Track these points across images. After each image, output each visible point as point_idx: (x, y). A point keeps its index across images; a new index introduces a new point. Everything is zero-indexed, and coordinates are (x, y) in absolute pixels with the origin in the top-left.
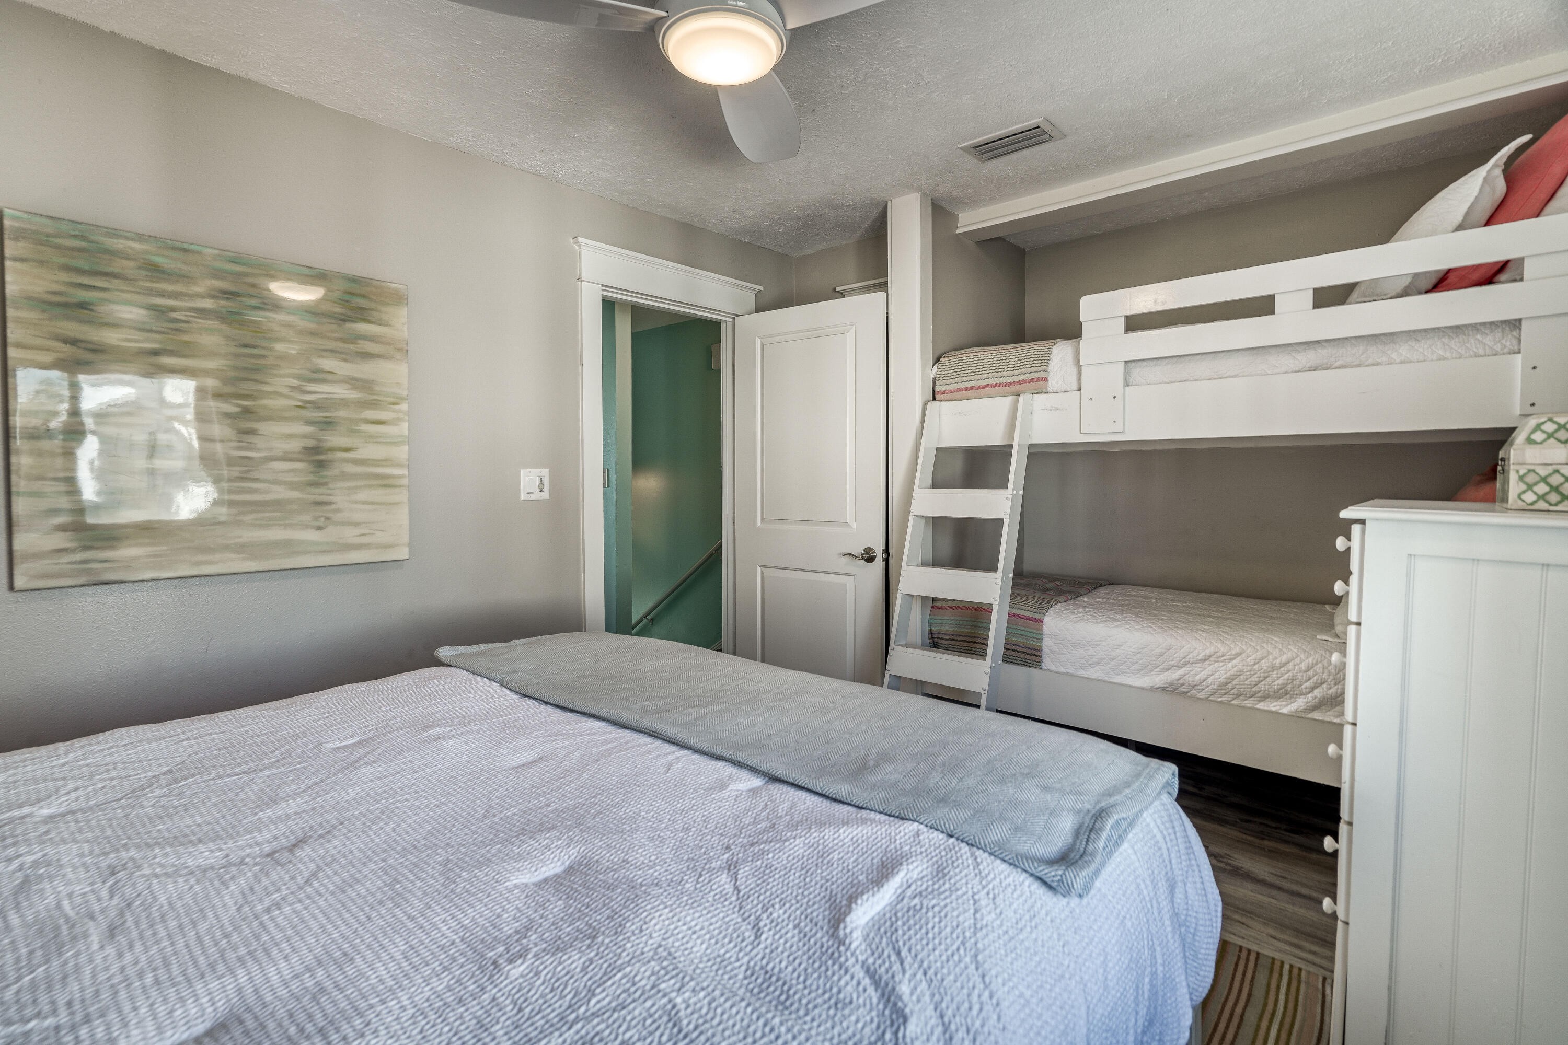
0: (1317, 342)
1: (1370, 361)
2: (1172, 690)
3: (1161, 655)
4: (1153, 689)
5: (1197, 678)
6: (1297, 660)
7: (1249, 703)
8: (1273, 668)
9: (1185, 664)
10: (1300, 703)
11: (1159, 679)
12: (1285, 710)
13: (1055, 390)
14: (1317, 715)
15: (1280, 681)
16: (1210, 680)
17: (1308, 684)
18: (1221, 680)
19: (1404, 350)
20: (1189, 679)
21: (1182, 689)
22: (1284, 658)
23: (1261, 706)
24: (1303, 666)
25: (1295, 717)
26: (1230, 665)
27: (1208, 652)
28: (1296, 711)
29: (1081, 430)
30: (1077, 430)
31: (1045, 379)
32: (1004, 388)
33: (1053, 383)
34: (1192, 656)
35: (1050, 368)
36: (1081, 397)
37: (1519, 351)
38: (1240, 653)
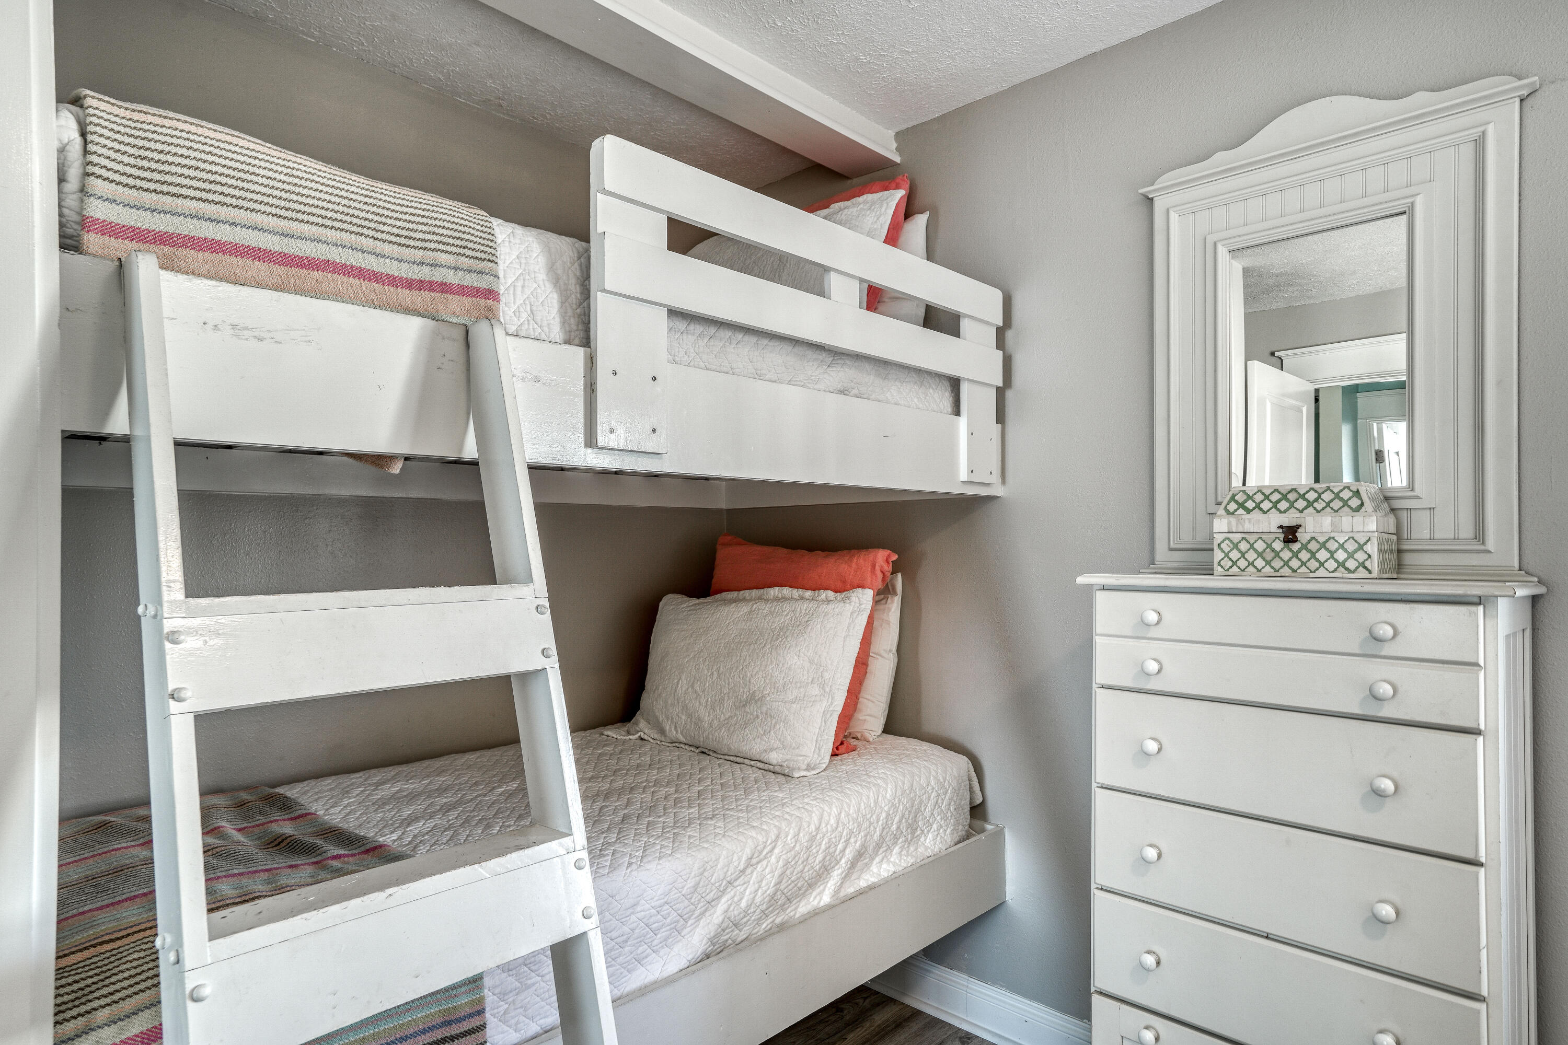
2: (716, 948)
3: (696, 886)
4: (693, 964)
5: (743, 904)
7: (792, 913)
9: (724, 892)
10: (836, 878)
11: (698, 939)
12: (826, 899)
14: (850, 889)
15: (819, 856)
16: (758, 899)
17: (840, 847)
18: (770, 891)
20: (734, 913)
21: (724, 940)
23: (803, 908)
26: (773, 859)
27: (748, 851)
28: (835, 893)
29: (591, 441)
30: (580, 436)
31: (493, 295)
32: (379, 287)
33: (507, 309)
34: (731, 870)
35: (501, 269)
36: (591, 362)
37: (957, 412)
38: (778, 837)
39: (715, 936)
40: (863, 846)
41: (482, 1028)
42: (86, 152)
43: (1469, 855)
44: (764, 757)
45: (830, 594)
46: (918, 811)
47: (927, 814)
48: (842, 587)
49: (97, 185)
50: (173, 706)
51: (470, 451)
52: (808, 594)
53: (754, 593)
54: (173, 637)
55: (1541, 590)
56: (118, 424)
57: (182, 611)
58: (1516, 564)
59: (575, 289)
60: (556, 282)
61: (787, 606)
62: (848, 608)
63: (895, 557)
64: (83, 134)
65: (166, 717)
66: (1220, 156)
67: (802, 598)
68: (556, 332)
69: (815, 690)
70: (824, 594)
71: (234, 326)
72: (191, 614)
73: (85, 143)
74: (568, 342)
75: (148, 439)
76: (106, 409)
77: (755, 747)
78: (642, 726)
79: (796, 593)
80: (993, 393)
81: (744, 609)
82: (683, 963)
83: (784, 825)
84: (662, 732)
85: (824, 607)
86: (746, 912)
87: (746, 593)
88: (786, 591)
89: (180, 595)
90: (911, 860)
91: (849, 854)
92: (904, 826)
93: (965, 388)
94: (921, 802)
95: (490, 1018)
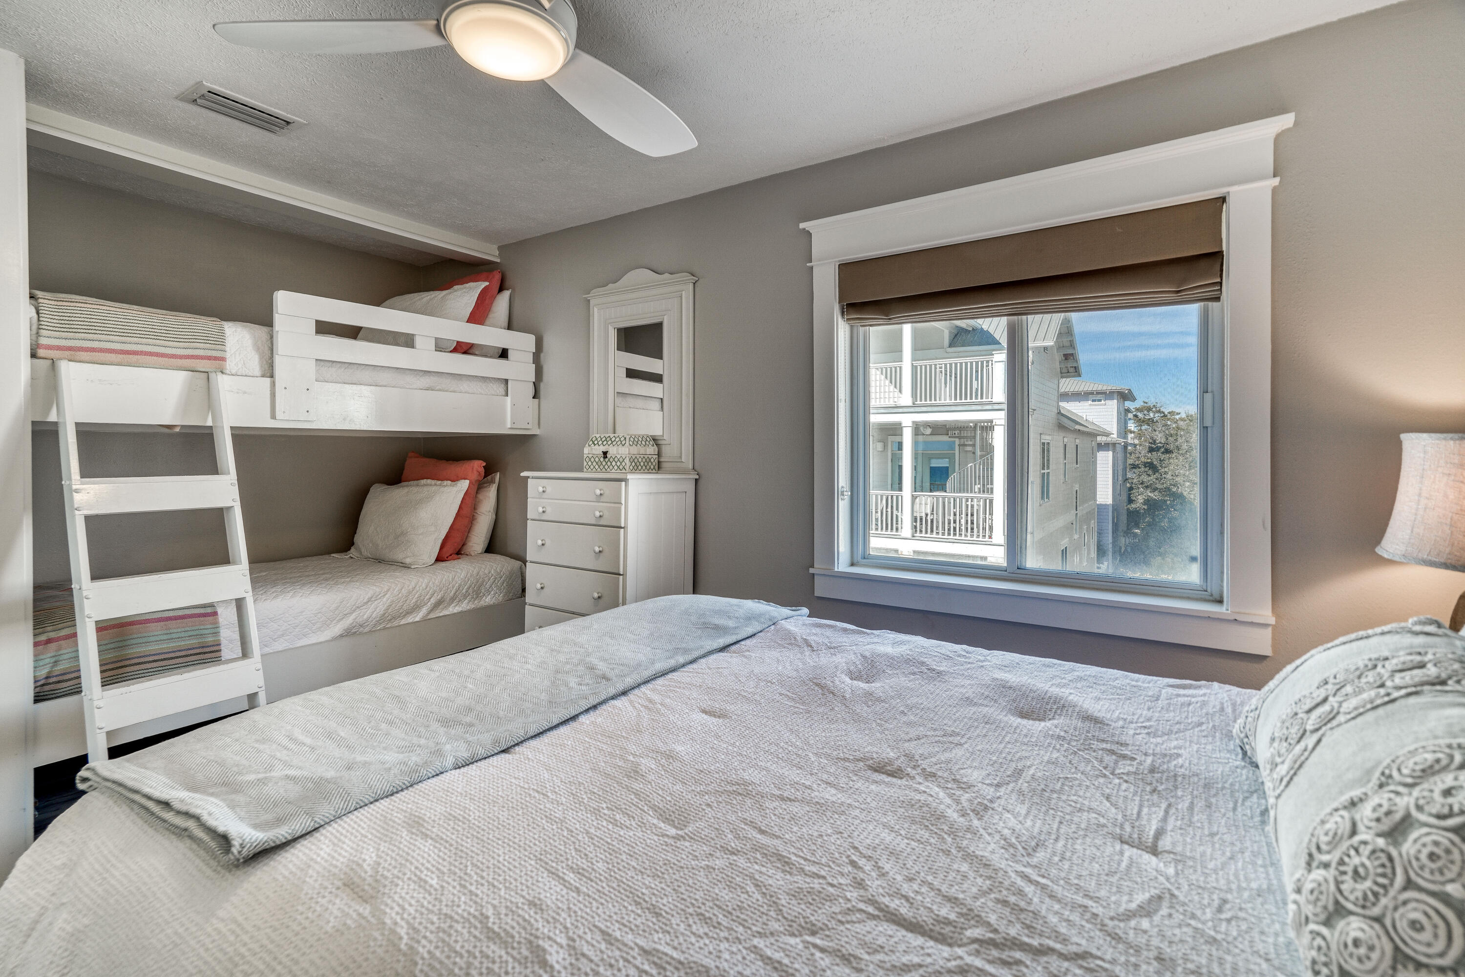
0: (429, 372)
1: (452, 389)
2: (348, 633)
3: (337, 608)
4: (335, 639)
5: (365, 617)
6: (420, 583)
7: (396, 623)
8: (410, 592)
9: (354, 610)
10: (424, 611)
11: (337, 629)
12: (417, 619)
13: (234, 372)
14: (432, 616)
15: (414, 600)
16: (374, 616)
17: (427, 597)
18: (382, 613)
19: (465, 386)
20: (360, 620)
21: (353, 631)
22: (413, 584)
23: (403, 622)
24: (424, 585)
25: (424, 620)
26: (385, 599)
27: (369, 595)
28: (423, 617)
29: (273, 416)
30: (269, 415)
31: (223, 359)
32: (166, 359)
33: (231, 365)
34: (359, 601)
35: (227, 349)
36: (273, 384)
37: (507, 395)
38: (388, 590)
39: (348, 629)
40: (442, 598)
41: (220, 651)
42: (39, 320)
43: (616, 572)
44: (403, 561)
45: (449, 482)
46: (482, 584)
47: (488, 586)
48: (455, 479)
49: (43, 332)
50: (77, 512)
51: (209, 423)
52: (439, 482)
53: (415, 482)
54: (77, 491)
55: (697, 477)
56: (53, 417)
57: (79, 482)
58: (691, 466)
59: (268, 353)
60: (258, 349)
61: (425, 489)
62: (455, 489)
63: (484, 464)
64: (38, 313)
65: (74, 516)
66: (610, 285)
67: (435, 485)
68: (257, 371)
69: (433, 529)
70: (445, 483)
71: (100, 380)
72: (82, 484)
73: (39, 317)
74: (263, 376)
75: (65, 423)
76: (48, 411)
77: (399, 556)
78: (353, 552)
79: (433, 482)
80: (532, 385)
81: (406, 490)
82: (328, 638)
83: (393, 586)
84: (361, 553)
85: (442, 489)
86: (367, 620)
87: (412, 482)
88: (429, 481)
89: (79, 477)
90: (473, 606)
91: (433, 601)
92: (471, 590)
93: (510, 383)
94: (483, 581)
95: (223, 647)
